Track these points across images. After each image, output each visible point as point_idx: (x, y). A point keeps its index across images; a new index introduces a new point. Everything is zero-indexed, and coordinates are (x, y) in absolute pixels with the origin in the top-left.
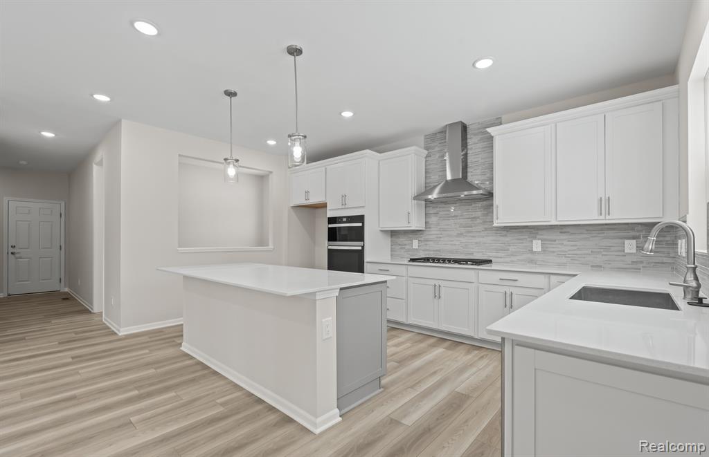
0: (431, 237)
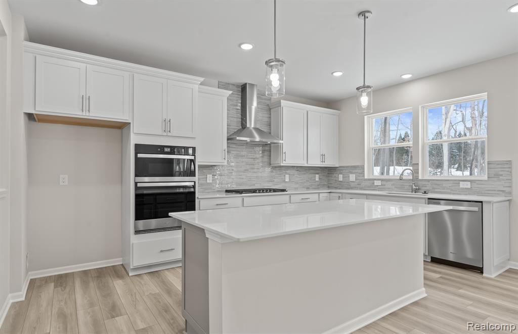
0: (225, 172)
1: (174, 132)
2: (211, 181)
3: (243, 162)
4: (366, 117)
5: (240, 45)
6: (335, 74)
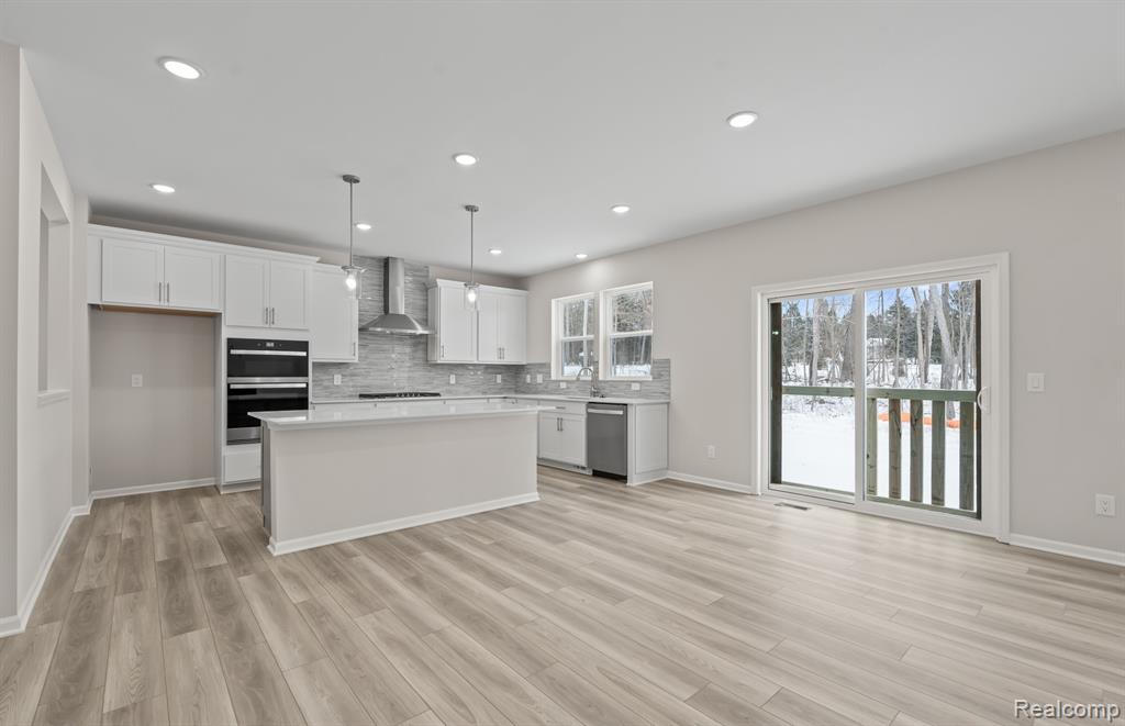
0: (359, 371)
1: (279, 324)
2: (340, 383)
4: (553, 301)
5: (356, 225)
6: (492, 252)
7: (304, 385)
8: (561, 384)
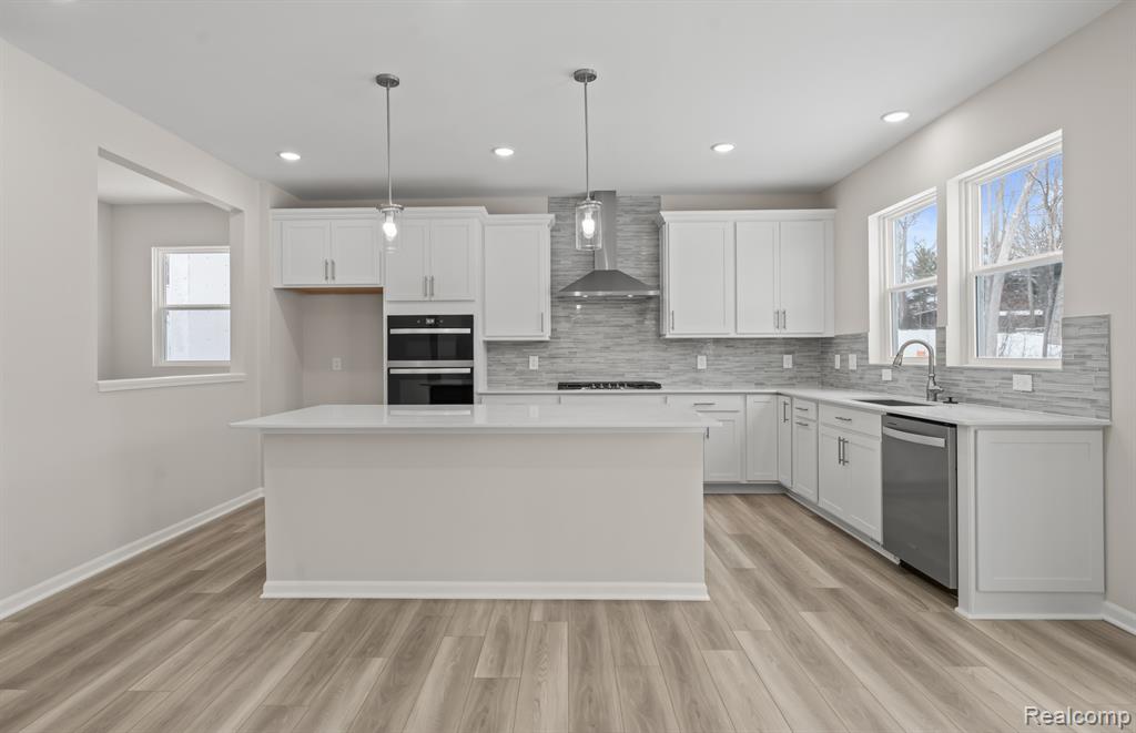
0: (561, 351)
1: (439, 295)
2: (536, 368)
3: (597, 333)
4: (870, 218)
5: (493, 151)
6: (719, 149)
7: (468, 371)
8: (884, 371)
